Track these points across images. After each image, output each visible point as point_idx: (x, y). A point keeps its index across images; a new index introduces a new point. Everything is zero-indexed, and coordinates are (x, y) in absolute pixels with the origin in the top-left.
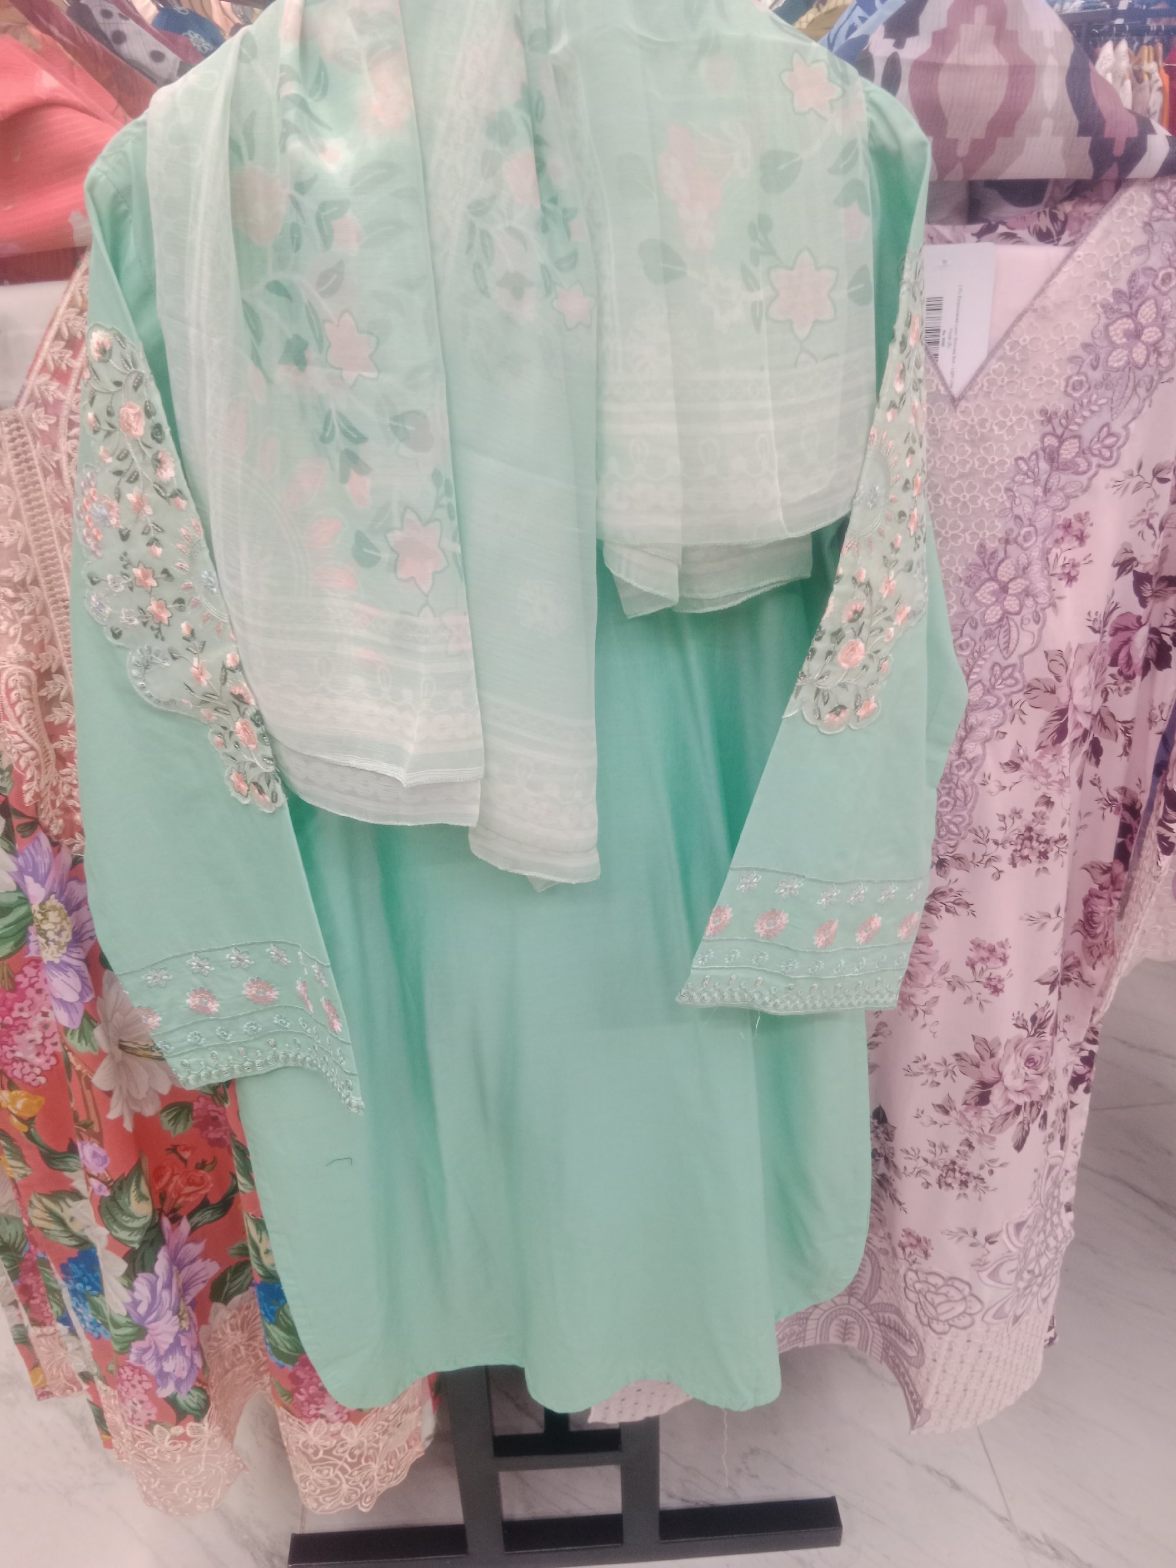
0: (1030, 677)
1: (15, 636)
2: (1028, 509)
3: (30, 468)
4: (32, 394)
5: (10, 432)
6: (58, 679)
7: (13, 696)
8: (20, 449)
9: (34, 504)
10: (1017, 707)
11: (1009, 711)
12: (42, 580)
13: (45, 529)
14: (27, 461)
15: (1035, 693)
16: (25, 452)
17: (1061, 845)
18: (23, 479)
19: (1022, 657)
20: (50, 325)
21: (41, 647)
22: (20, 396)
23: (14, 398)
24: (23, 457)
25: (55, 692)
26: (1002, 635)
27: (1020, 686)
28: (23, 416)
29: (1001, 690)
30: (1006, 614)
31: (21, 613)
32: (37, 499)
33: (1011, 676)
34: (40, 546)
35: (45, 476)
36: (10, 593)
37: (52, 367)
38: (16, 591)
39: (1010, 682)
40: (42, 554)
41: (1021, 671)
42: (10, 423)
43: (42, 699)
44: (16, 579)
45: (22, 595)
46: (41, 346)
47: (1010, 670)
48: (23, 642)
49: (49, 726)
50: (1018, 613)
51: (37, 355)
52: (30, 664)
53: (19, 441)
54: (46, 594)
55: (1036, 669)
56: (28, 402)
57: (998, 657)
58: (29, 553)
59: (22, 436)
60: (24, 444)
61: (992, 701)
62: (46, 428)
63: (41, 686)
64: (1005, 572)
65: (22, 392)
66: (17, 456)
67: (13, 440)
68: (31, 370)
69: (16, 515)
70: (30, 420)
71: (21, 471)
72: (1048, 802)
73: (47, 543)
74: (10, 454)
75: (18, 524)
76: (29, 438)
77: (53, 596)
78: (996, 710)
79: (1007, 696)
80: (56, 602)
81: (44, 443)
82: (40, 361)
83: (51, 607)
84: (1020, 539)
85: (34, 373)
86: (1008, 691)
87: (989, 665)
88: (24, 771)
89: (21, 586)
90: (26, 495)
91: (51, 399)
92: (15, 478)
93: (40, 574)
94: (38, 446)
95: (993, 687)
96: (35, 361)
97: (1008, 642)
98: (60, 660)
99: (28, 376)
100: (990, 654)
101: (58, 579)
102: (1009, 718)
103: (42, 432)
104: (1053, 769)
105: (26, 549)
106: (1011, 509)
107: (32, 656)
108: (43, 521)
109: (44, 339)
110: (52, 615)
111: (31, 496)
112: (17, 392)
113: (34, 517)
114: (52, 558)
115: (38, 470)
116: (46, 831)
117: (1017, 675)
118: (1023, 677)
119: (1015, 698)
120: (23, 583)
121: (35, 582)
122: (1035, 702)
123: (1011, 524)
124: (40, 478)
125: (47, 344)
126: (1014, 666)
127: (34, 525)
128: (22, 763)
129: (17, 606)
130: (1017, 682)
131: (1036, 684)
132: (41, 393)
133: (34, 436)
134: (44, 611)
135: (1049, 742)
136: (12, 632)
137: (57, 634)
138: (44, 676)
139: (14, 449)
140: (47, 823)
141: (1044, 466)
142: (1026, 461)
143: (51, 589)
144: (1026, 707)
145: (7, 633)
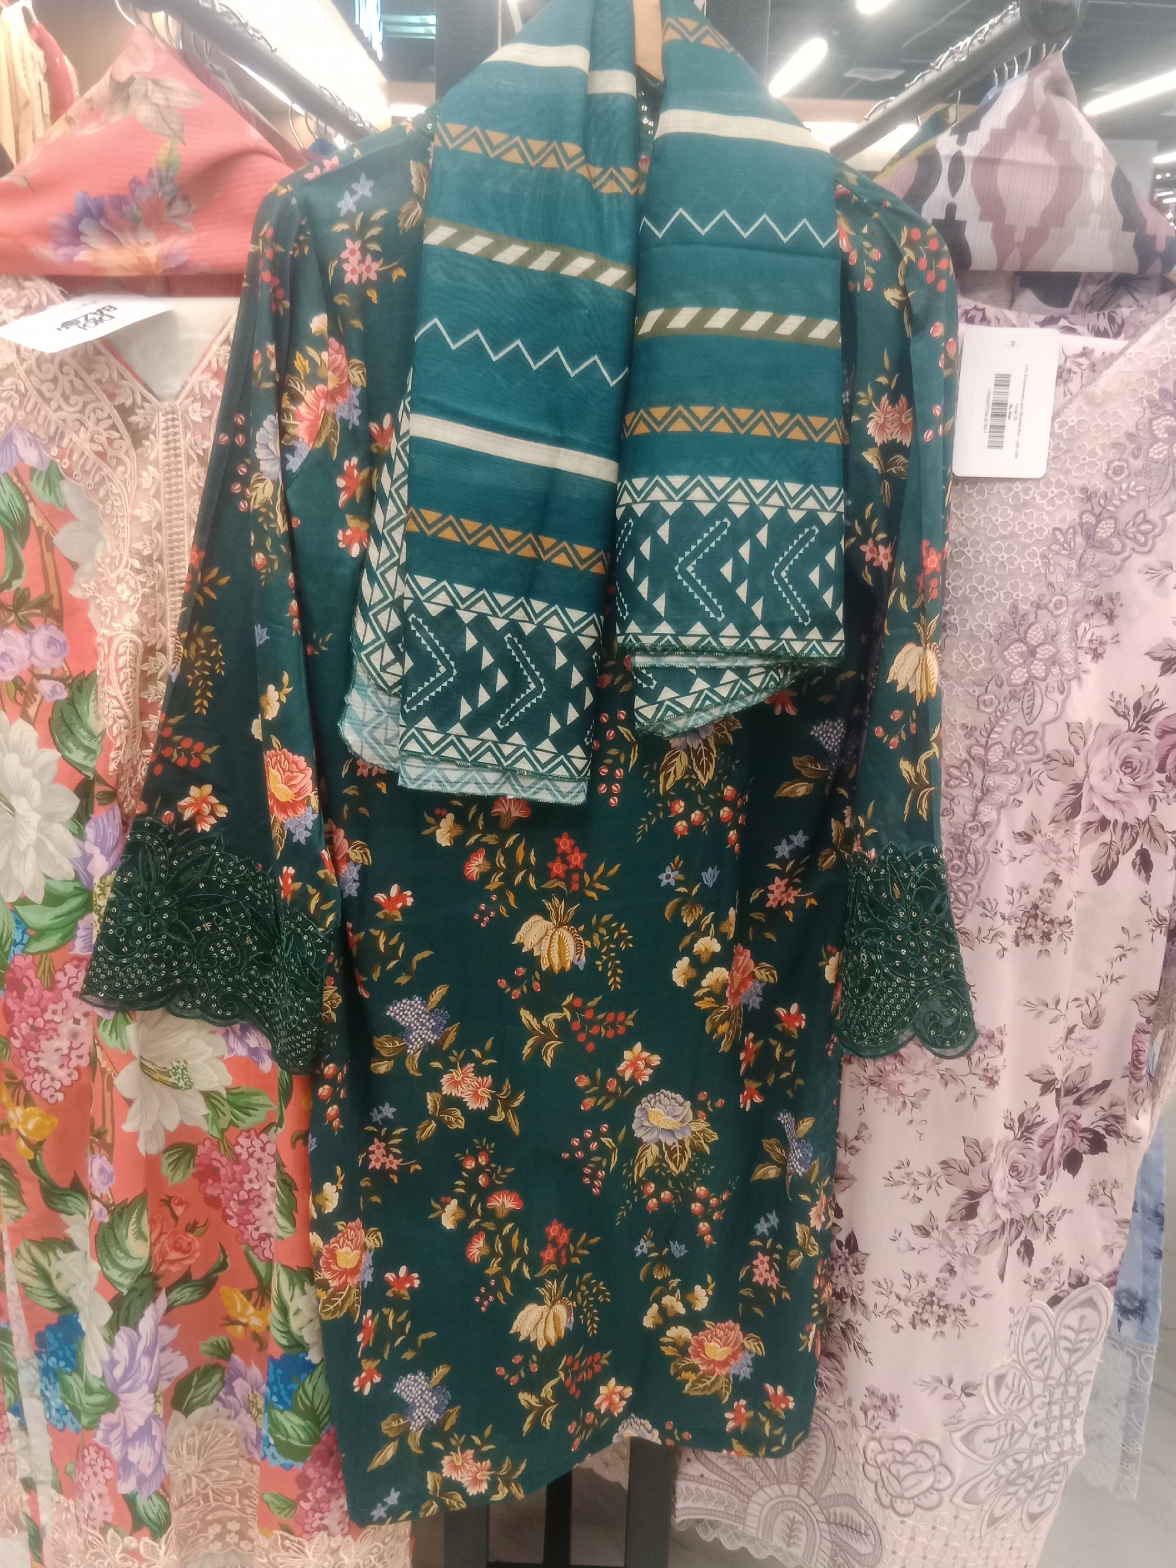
0: (1050, 748)
1: (134, 605)
2: (1061, 579)
3: (176, 456)
4: (193, 389)
5: (166, 421)
6: (161, 657)
7: (121, 663)
8: (171, 438)
9: (174, 488)
10: (1035, 777)
11: (1027, 779)
12: (166, 559)
13: (178, 512)
14: (175, 449)
15: (1054, 764)
16: (175, 441)
17: (1064, 928)
18: (168, 465)
19: (1044, 725)
20: (221, 332)
21: (153, 622)
22: (181, 391)
23: (174, 392)
24: (172, 445)
25: (154, 671)
26: (1026, 699)
27: (1039, 756)
28: (180, 409)
29: (1021, 756)
30: (1032, 679)
31: (143, 584)
32: (177, 484)
33: (1031, 743)
34: (171, 528)
35: (188, 465)
36: (137, 564)
37: (215, 366)
38: (143, 563)
39: (1030, 748)
40: (171, 535)
41: (1042, 740)
42: (167, 413)
43: (143, 672)
44: (146, 553)
45: (147, 568)
46: (209, 349)
47: (1031, 736)
48: (140, 613)
49: (143, 701)
50: (1044, 679)
51: (204, 356)
52: (141, 635)
53: (171, 430)
54: (167, 573)
55: (1055, 740)
56: (187, 397)
57: (1020, 721)
58: (160, 531)
59: (174, 426)
60: (176, 434)
61: (1012, 766)
62: (199, 419)
63: (145, 660)
64: (1035, 635)
65: (183, 387)
66: (168, 443)
67: (167, 428)
68: (195, 369)
69: (157, 495)
70: (186, 412)
71: (168, 457)
72: (1057, 880)
73: (177, 526)
74: (162, 440)
75: (157, 503)
76: (180, 429)
77: (172, 576)
78: (1014, 776)
79: (1027, 763)
80: (173, 583)
81: (194, 434)
82: (205, 362)
83: (168, 587)
84: (1051, 606)
85: (199, 371)
86: (1027, 758)
87: (1011, 727)
88: (115, 738)
89: (148, 560)
90: (168, 479)
91: (209, 395)
92: (161, 461)
93: (166, 552)
94: (189, 435)
95: (1013, 750)
96: (201, 361)
97: (1032, 707)
98: (166, 639)
99: (191, 374)
100: (1014, 715)
101: (179, 561)
102: (1026, 787)
103: (195, 423)
104: (1065, 845)
105: (159, 528)
106: (1045, 575)
107: (144, 630)
108: (178, 505)
109: (212, 342)
110: (168, 594)
111: (173, 481)
112: (178, 388)
113: (170, 500)
114: (178, 541)
115: (183, 458)
116: (121, 806)
117: (1038, 743)
118: (1044, 746)
119: (1034, 767)
120: (149, 558)
121: (160, 560)
122: (1053, 774)
123: (1044, 590)
124: (183, 465)
125: (215, 347)
126: (1035, 733)
127: (170, 507)
128: (115, 731)
129: (141, 578)
130: (1037, 751)
131: (1055, 756)
132: (200, 390)
133: (186, 427)
134: (162, 589)
135: (1063, 817)
136: (132, 601)
137: (168, 614)
138: (150, 651)
139: (166, 436)
140: (121, 798)
141: (1080, 540)
142: (1064, 533)
143: (172, 569)
144: (1044, 778)
145: (127, 602)
